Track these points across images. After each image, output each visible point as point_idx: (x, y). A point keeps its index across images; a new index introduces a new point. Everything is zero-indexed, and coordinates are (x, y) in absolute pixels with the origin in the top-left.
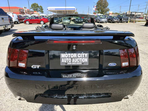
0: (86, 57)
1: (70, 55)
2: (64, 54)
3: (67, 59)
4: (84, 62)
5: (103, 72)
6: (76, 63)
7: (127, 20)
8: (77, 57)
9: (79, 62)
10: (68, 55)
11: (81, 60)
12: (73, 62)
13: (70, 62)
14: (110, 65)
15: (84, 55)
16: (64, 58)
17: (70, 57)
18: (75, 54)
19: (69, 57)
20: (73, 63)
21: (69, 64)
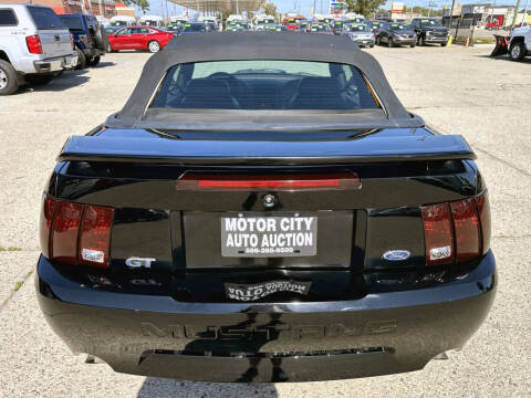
0: (308, 228)
1: (255, 224)
2: (234, 220)
3: (244, 235)
4: (300, 244)
5: (365, 277)
6: (275, 248)
7: (445, 35)
8: (279, 231)
9: (286, 246)
10: (248, 224)
11: (292, 239)
12: (265, 247)
13: (254, 245)
14: (388, 256)
15: (303, 224)
16: (233, 233)
17: (256, 231)
18: (269, 220)
19: (252, 229)
20: (264, 251)
21: (251, 251)
